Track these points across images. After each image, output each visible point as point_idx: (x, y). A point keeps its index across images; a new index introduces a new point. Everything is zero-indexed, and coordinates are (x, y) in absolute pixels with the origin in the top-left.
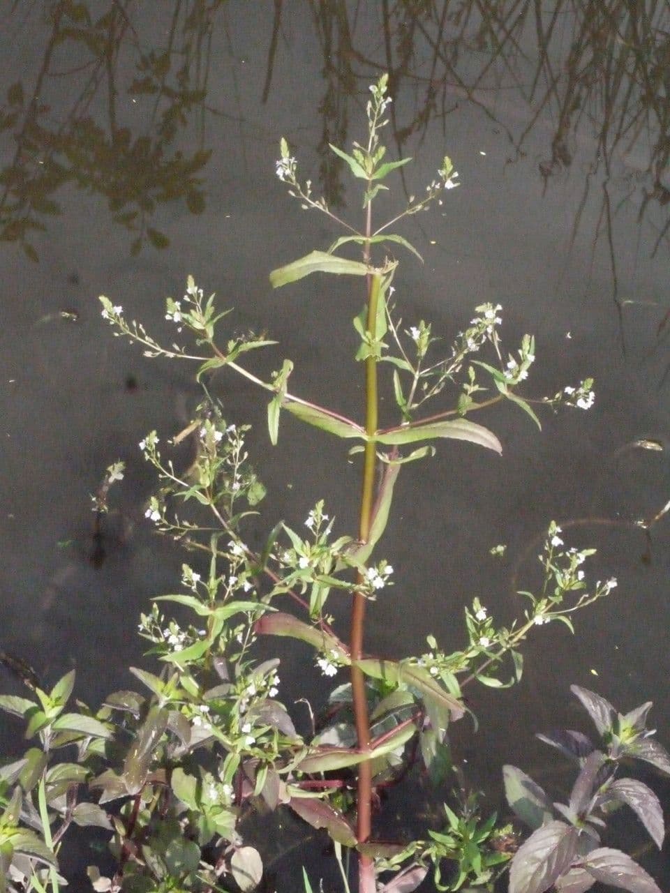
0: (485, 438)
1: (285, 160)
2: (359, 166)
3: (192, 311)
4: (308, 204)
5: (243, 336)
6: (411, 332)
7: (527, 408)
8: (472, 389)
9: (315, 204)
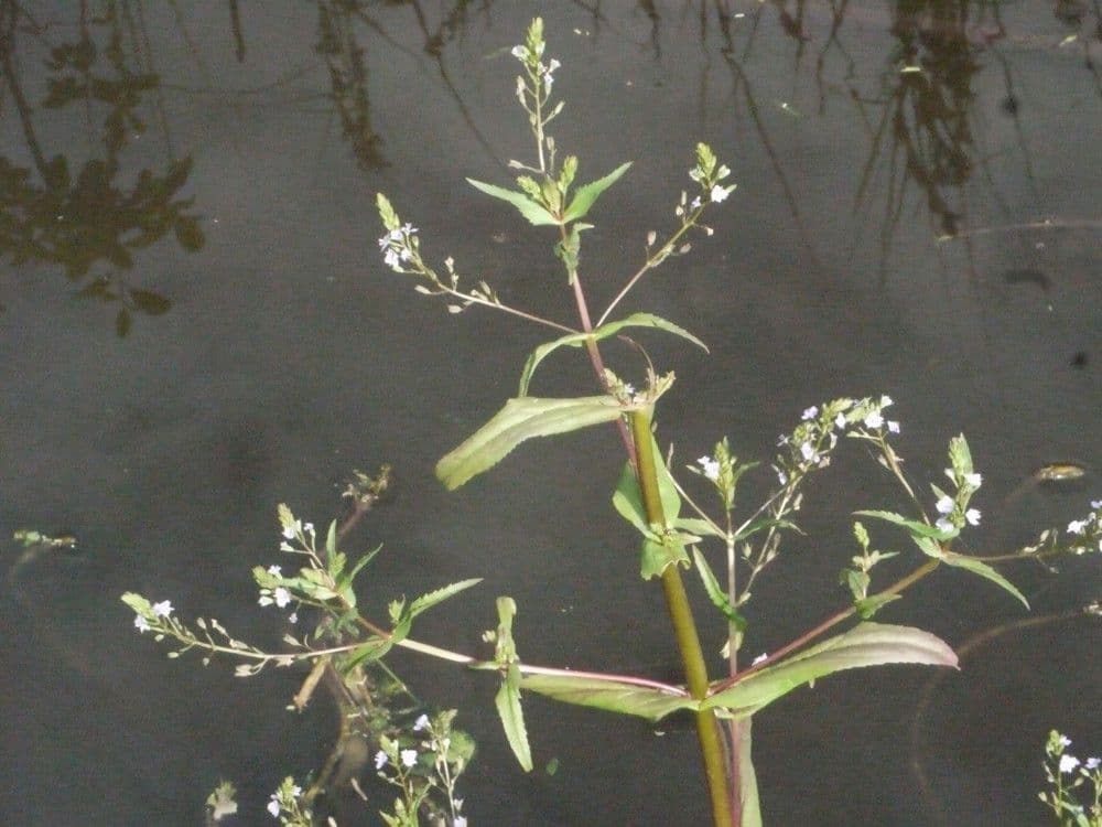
0: (921, 648)
1: (395, 234)
2: (536, 205)
3: (305, 571)
4: (459, 302)
5: (351, 486)
6: (701, 467)
7: (989, 573)
8: (869, 561)
9: (473, 298)
